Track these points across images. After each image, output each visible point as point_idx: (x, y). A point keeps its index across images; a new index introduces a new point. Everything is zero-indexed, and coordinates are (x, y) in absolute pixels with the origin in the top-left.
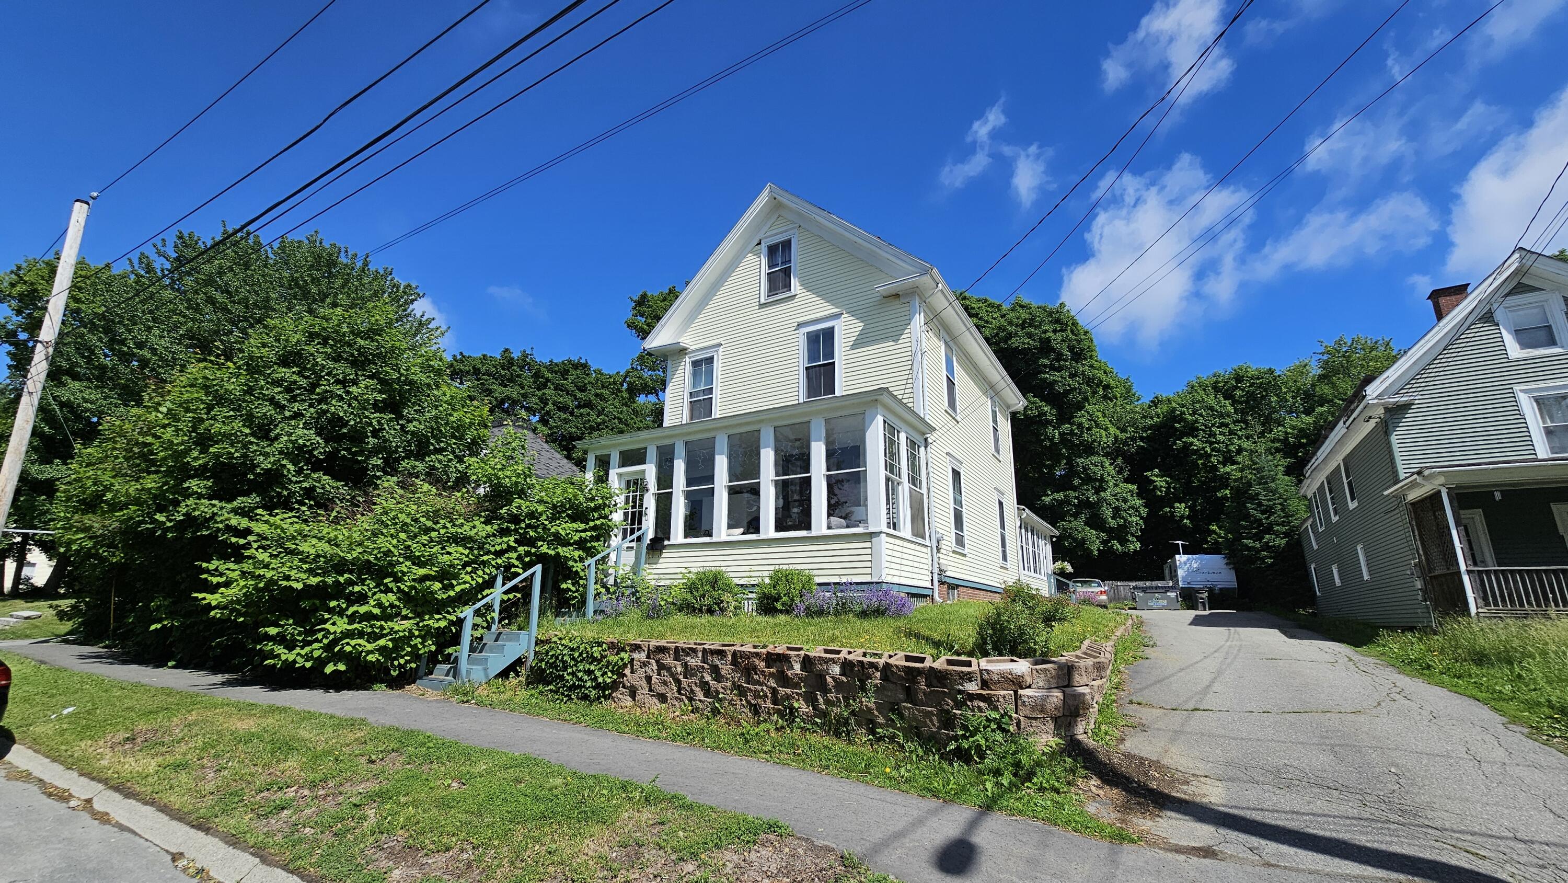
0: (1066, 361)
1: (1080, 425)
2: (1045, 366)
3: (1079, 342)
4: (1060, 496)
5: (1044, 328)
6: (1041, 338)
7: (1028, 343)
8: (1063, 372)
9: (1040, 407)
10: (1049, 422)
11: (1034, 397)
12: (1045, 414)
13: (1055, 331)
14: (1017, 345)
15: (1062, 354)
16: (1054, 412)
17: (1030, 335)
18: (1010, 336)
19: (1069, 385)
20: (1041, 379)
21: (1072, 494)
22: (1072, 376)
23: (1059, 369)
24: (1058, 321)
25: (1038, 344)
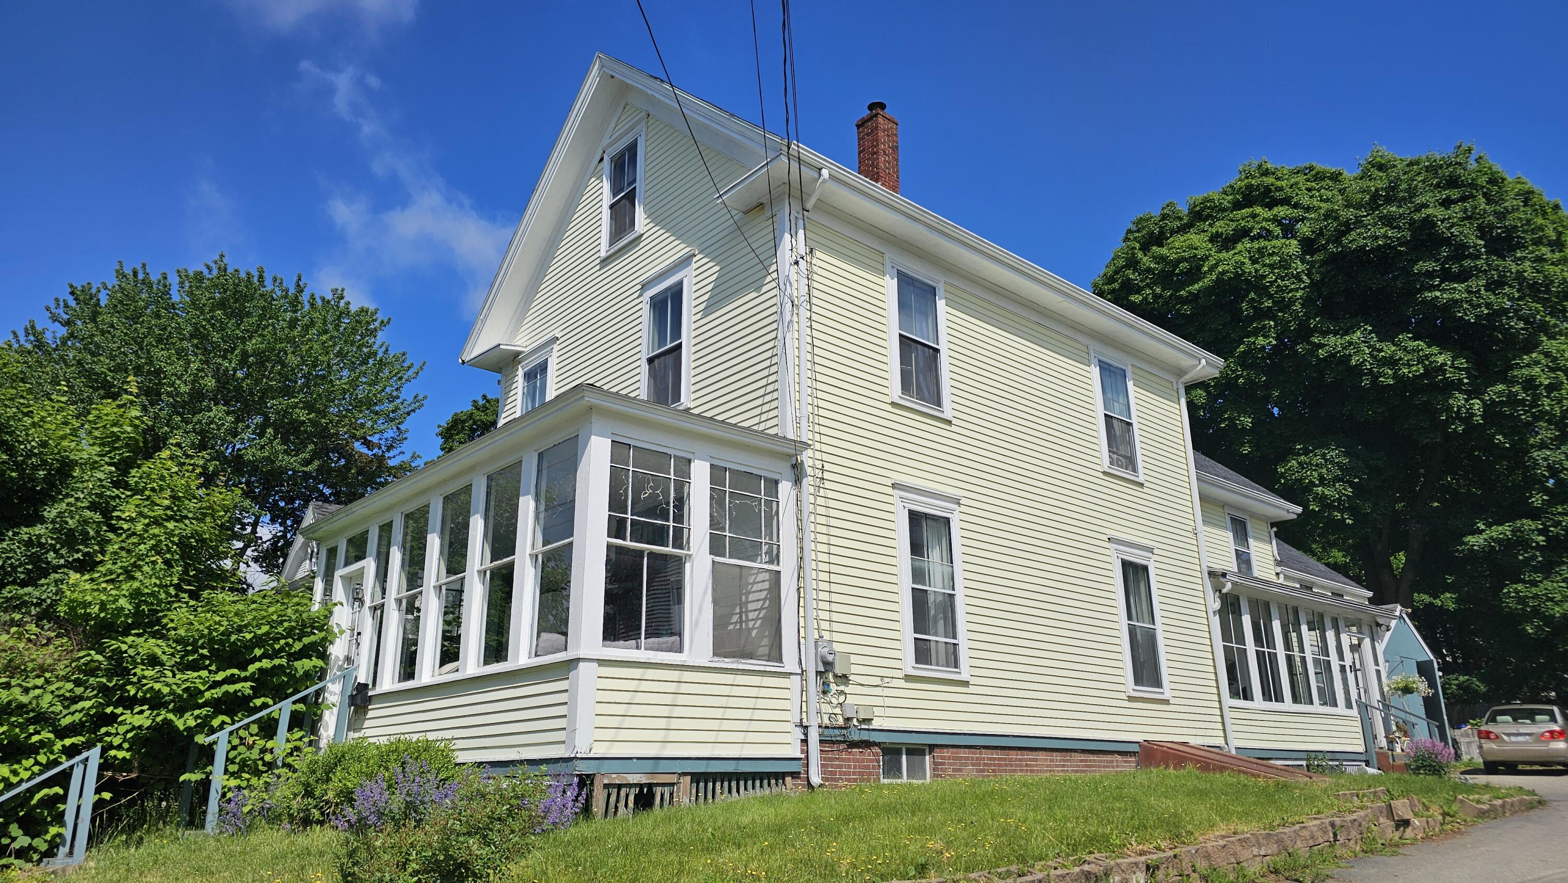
0: (1478, 257)
1: (1530, 384)
2: (1430, 274)
3: (1501, 216)
4: (1505, 530)
5: (1418, 200)
6: (1412, 223)
7: (1385, 236)
8: (1472, 283)
9: (1427, 357)
10: (1453, 386)
11: (1415, 339)
12: (1441, 369)
13: (1446, 203)
14: (1362, 242)
15: (1464, 246)
16: (1462, 362)
17: (1388, 221)
18: (1347, 227)
19: (1488, 305)
20: (1424, 301)
21: (1528, 524)
22: (1494, 286)
23: (1463, 276)
24: (1453, 182)
25: (1408, 235)
